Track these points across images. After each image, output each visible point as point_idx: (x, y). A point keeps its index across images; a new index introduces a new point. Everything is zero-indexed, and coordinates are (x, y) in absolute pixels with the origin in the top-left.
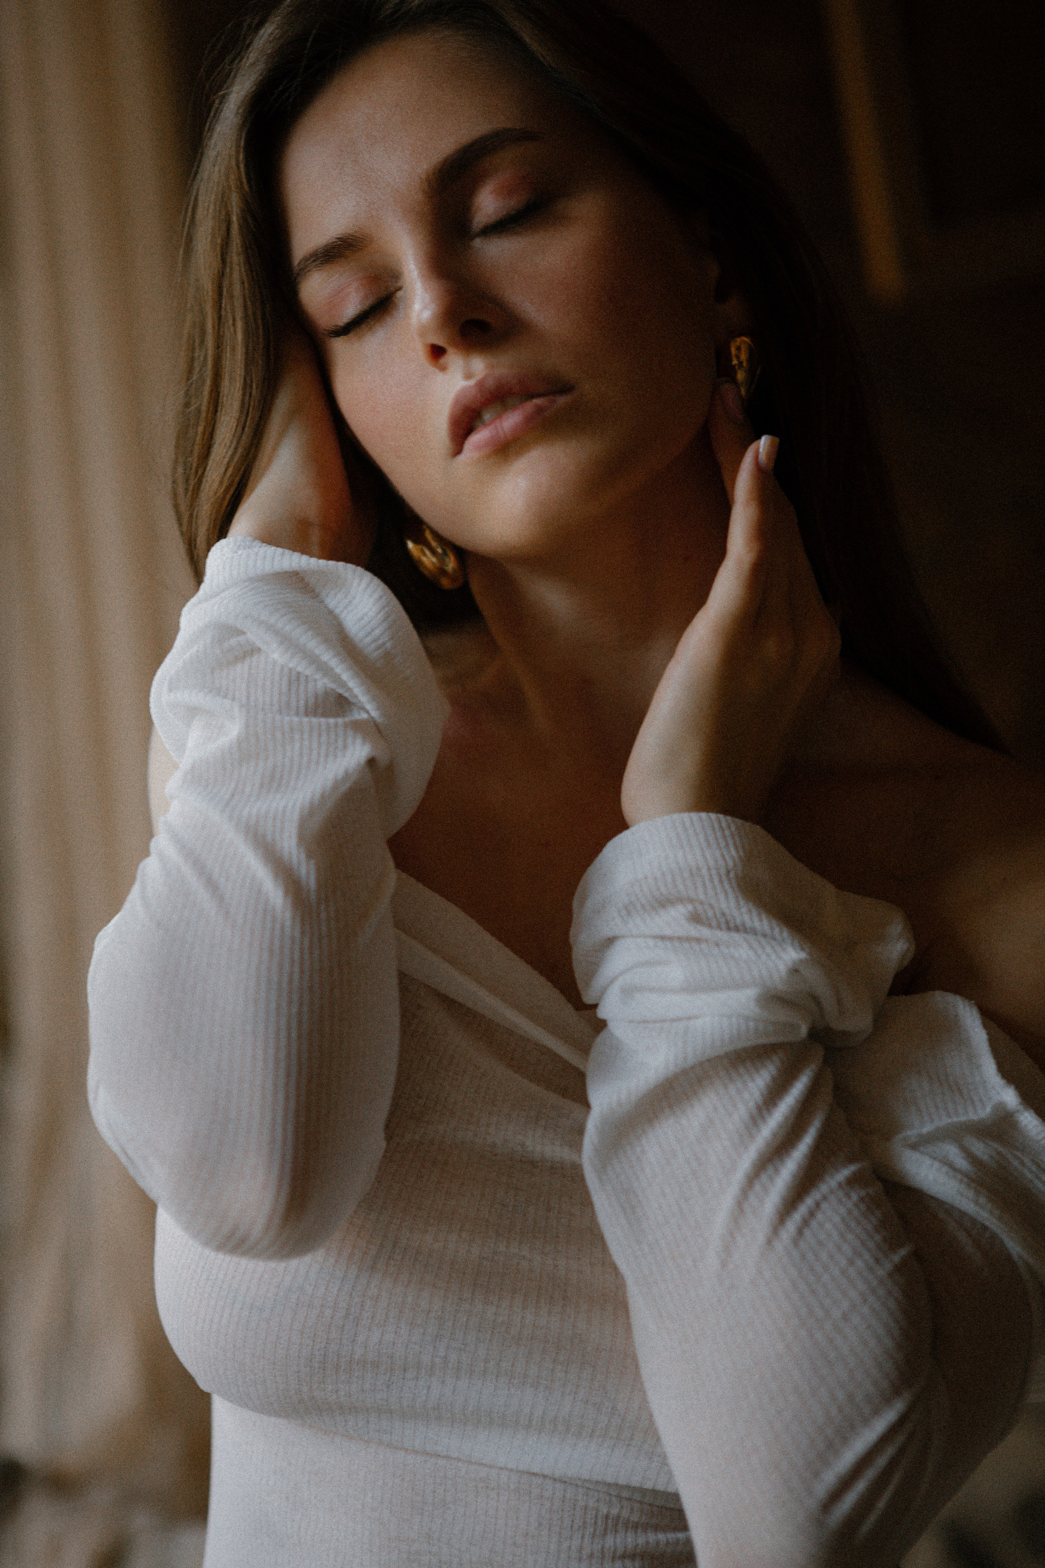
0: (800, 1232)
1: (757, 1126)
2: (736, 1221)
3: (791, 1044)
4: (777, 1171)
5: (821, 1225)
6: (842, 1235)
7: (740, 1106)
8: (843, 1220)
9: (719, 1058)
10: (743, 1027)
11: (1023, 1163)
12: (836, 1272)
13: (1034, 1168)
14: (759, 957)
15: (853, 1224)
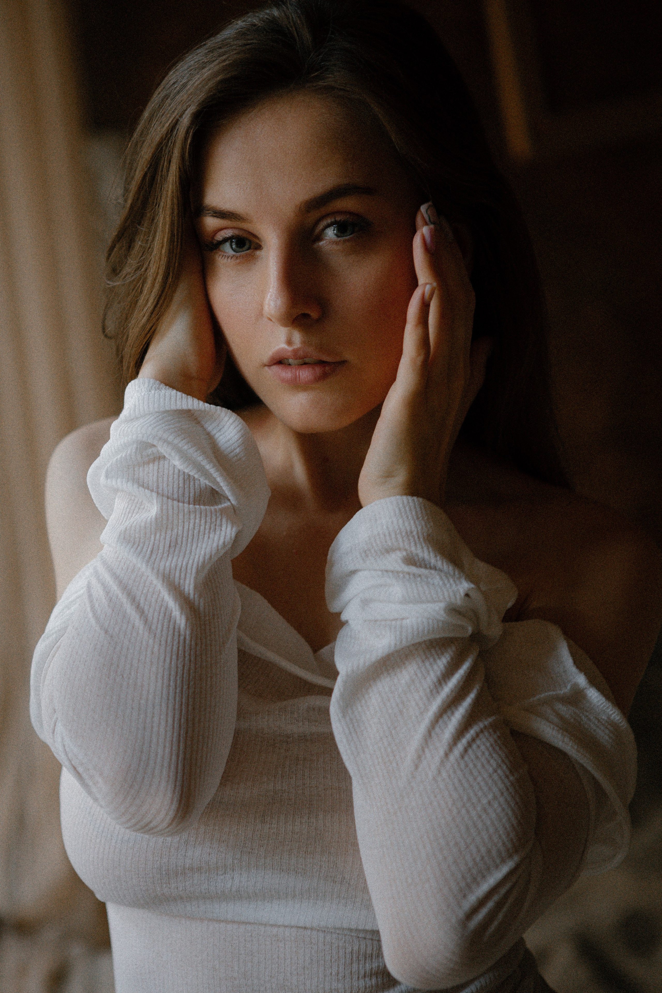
0: (466, 750)
1: (441, 685)
2: (426, 741)
3: (462, 639)
4: (453, 713)
5: (479, 747)
6: (490, 754)
7: (432, 673)
8: (492, 745)
9: (420, 644)
10: (436, 626)
11: (589, 719)
12: (485, 775)
13: (596, 722)
14: (445, 585)
15: (497, 748)
